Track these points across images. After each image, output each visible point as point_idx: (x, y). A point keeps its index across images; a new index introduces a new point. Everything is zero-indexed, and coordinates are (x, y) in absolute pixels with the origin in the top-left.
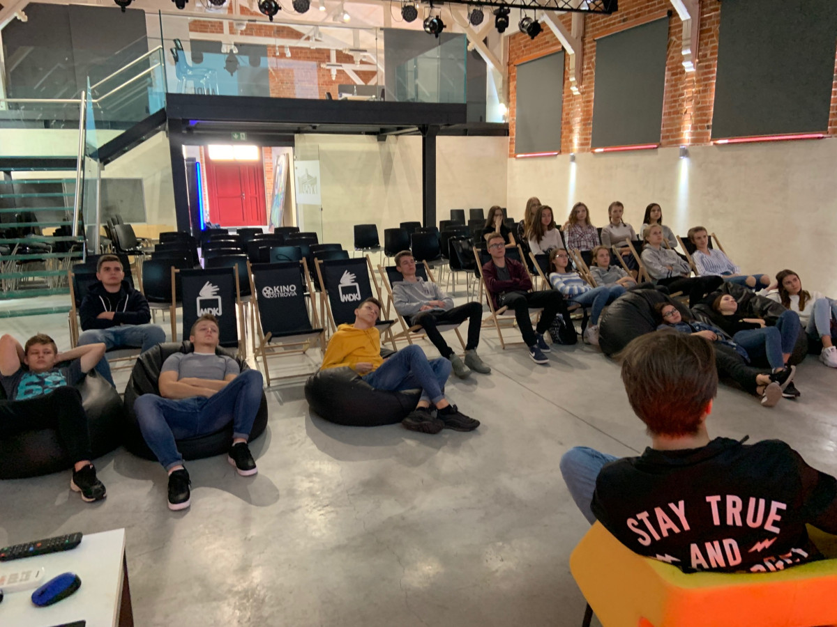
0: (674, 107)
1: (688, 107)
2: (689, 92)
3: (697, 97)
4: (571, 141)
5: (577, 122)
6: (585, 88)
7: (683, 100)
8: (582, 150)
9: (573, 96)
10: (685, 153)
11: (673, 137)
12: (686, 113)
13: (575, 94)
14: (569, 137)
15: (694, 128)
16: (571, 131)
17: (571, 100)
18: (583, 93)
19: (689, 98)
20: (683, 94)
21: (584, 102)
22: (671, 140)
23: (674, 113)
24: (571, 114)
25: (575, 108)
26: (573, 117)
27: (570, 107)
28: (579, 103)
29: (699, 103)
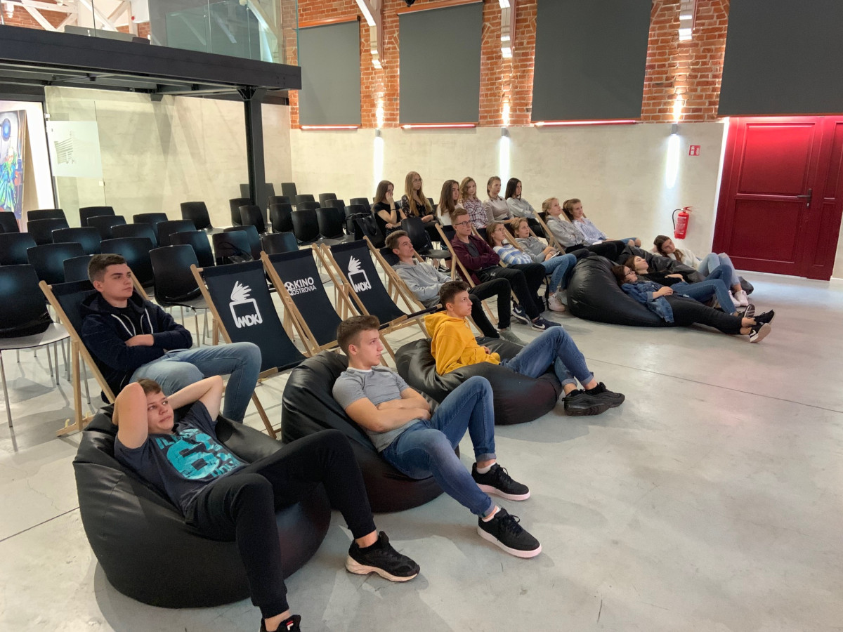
0: (491, 89)
1: (506, 90)
2: (505, 77)
3: (514, 82)
4: (374, 115)
5: (379, 96)
6: (387, 62)
7: (500, 84)
8: (386, 126)
9: (373, 69)
10: (506, 133)
11: (491, 117)
12: (503, 95)
13: (376, 67)
14: (370, 111)
15: (513, 110)
16: (373, 105)
17: (371, 74)
18: (385, 68)
19: (506, 82)
20: (500, 78)
21: (387, 77)
22: (489, 120)
23: (491, 95)
24: (372, 87)
25: (376, 82)
26: (375, 91)
27: (370, 80)
28: (382, 77)
29: (517, 87)
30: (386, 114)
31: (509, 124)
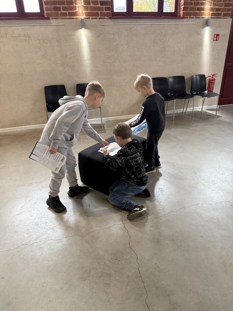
10: (83, 24)
31: (84, 16)
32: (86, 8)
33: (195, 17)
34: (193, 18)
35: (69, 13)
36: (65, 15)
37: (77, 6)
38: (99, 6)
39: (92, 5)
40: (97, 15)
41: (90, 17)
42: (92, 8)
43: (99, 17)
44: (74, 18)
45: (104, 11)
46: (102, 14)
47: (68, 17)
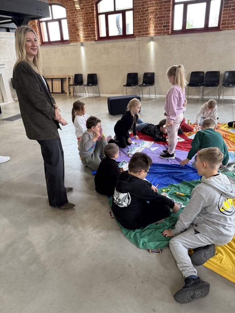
0: (143, 16)
1: (151, 16)
2: (151, 9)
3: (156, 12)
4: (78, 35)
5: (80, 25)
6: (83, 6)
7: (148, 13)
8: (85, 40)
9: (76, 10)
10: (152, 39)
11: (143, 31)
12: (150, 19)
14: (76, 33)
15: (156, 27)
16: (77, 30)
17: (74, 12)
18: (82, 9)
19: (151, 12)
20: (148, 10)
21: (84, 14)
22: (143, 33)
23: (143, 19)
24: (76, 20)
25: (78, 17)
26: (78, 22)
27: (74, 16)
28: (80, 14)
29: (157, 15)
30: (84, 34)
31: (154, 35)
32: (155, 30)
33: (232, 29)
34: (231, 29)
35: (146, 33)
36: (143, 34)
37: (150, 29)
38: (163, 28)
39: (158, 28)
40: (161, 33)
41: (157, 35)
42: (158, 30)
43: (162, 34)
44: (148, 36)
45: (166, 31)
46: (164, 33)
47: (145, 36)
